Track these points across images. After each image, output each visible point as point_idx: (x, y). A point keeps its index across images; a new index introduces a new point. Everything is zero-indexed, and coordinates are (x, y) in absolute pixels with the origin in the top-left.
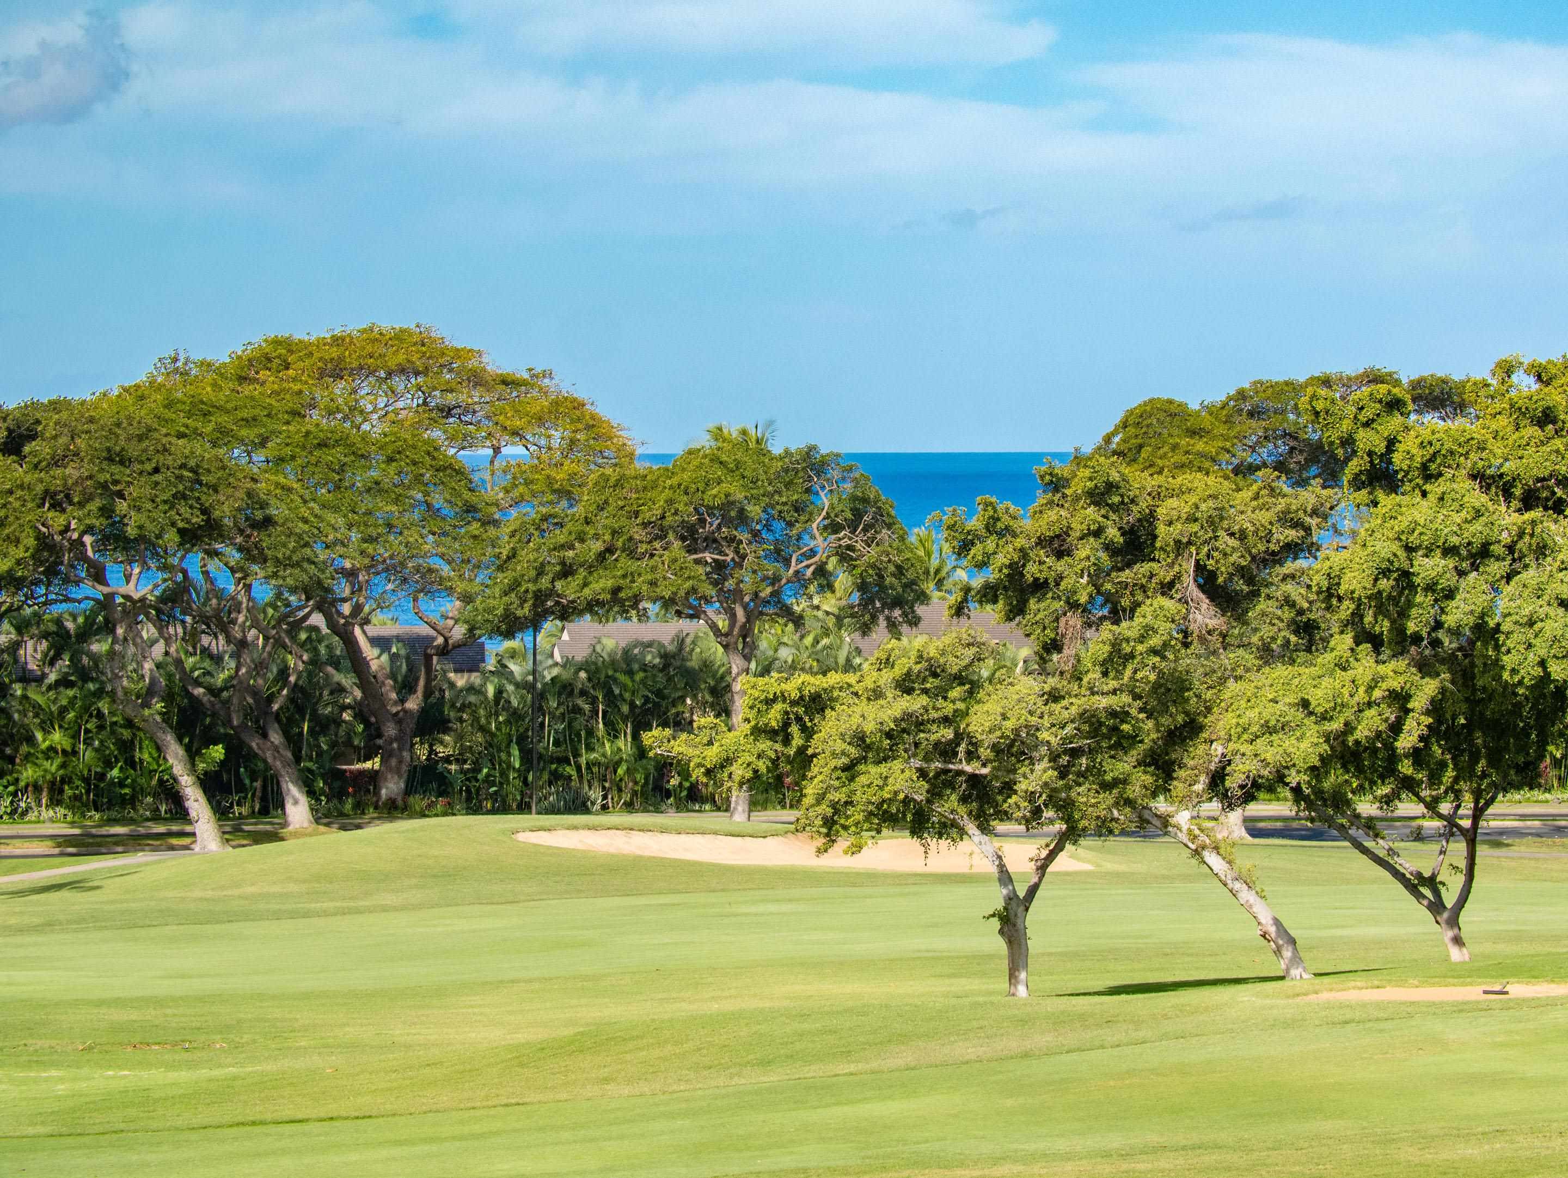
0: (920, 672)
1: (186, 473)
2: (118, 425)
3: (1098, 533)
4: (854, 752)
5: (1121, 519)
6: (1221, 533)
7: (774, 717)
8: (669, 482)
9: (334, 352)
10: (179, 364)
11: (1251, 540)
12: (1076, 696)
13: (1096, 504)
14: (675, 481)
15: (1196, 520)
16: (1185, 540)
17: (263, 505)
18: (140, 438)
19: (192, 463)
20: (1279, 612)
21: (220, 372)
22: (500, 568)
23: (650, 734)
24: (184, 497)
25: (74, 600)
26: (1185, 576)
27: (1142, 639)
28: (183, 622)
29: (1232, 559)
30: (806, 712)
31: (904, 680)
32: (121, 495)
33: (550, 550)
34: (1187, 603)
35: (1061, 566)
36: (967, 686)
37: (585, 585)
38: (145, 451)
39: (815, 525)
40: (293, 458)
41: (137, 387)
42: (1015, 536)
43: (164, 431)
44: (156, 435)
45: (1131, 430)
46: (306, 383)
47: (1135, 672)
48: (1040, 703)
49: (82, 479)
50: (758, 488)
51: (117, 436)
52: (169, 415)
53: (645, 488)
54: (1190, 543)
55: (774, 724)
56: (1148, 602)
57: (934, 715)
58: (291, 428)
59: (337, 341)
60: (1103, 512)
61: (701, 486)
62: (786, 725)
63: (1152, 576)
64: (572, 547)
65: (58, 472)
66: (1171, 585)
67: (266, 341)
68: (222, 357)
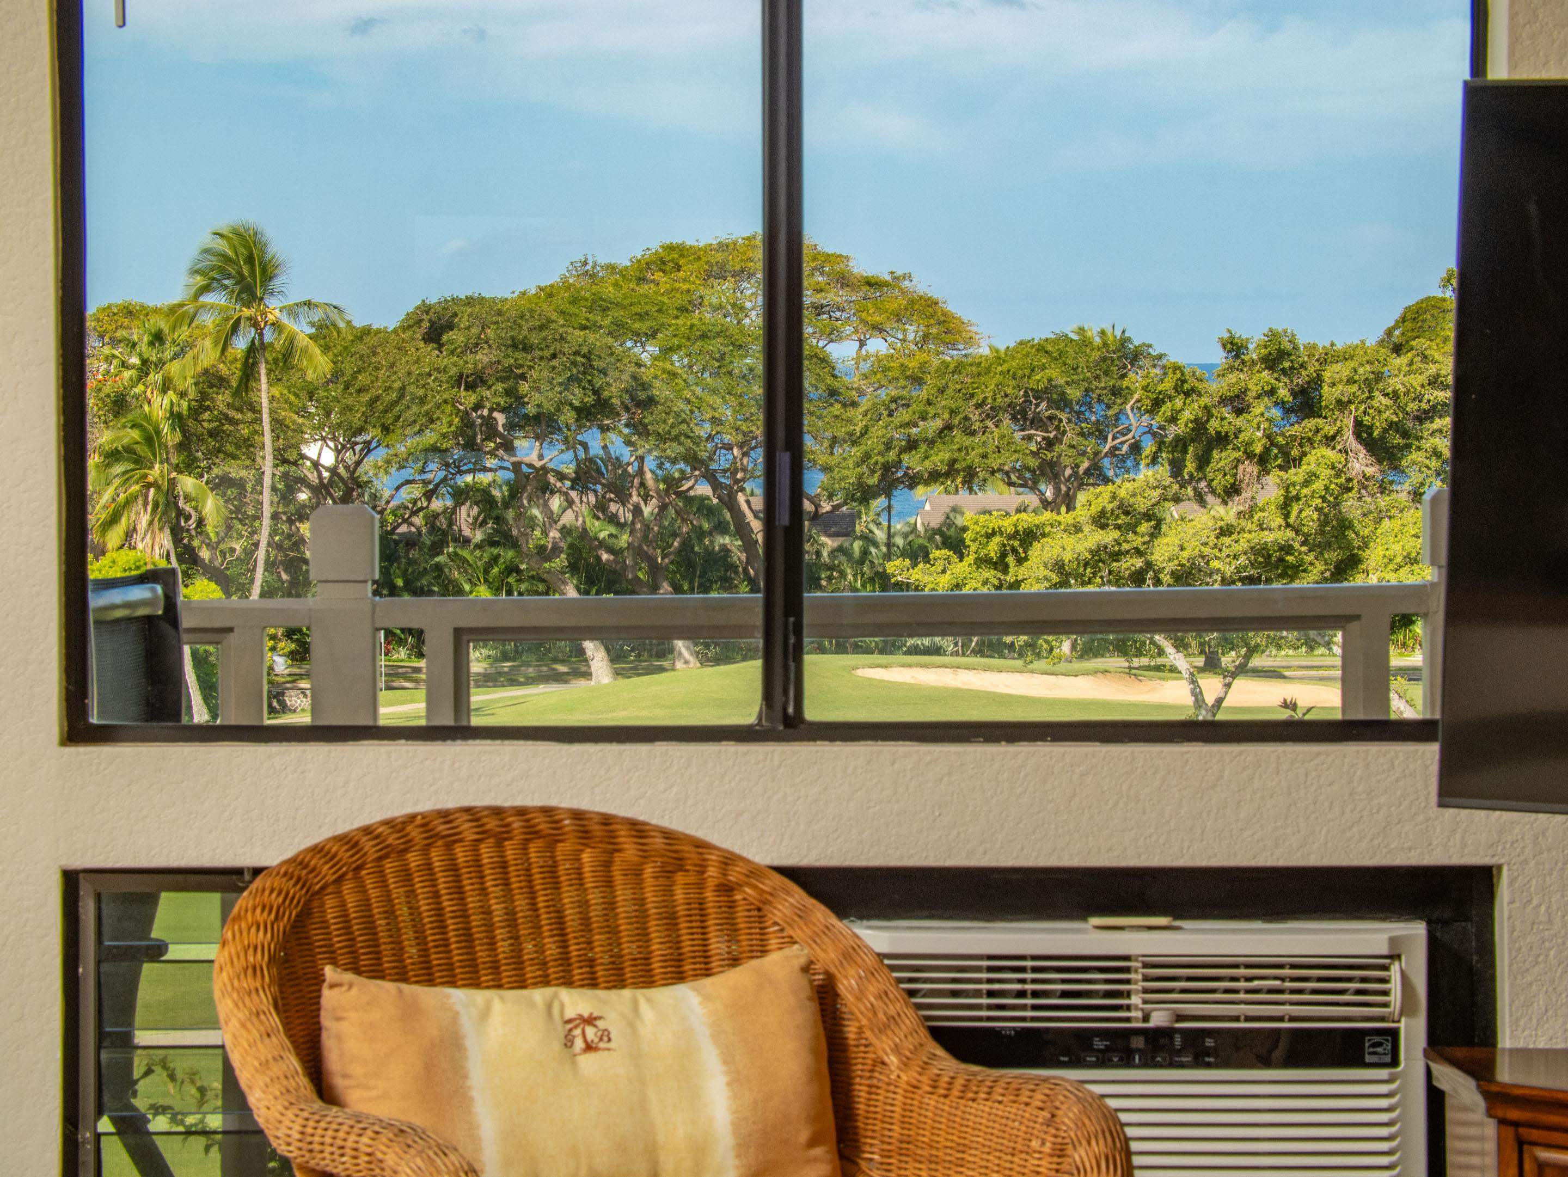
0: (1112, 510)
1: (579, 359)
2: (522, 317)
3: (1272, 392)
4: (1055, 578)
5: (1292, 381)
6: (1376, 393)
7: (993, 548)
8: (999, 368)
9: (719, 257)
10: (588, 267)
11: (1403, 399)
12: (1250, 532)
13: (1271, 368)
14: (1005, 367)
15: (1355, 382)
16: (1345, 399)
17: (645, 386)
18: (542, 328)
19: (585, 350)
20: (1427, 462)
21: (623, 273)
22: (854, 443)
23: (892, 563)
24: (580, 381)
25: (490, 470)
26: (1345, 429)
27: (1306, 483)
28: (595, 491)
29: (1384, 416)
30: (1021, 545)
31: (1100, 517)
32: (523, 377)
33: (896, 428)
34: (1346, 452)
35: (1239, 422)
36: (1153, 523)
37: (927, 457)
38: (545, 339)
39: (1128, 407)
40: (679, 347)
41: (552, 286)
42: (1200, 395)
43: (562, 322)
44: (553, 326)
45: (1409, 325)
46: (694, 283)
47: (1301, 511)
48: (1212, 537)
49: (492, 364)
50: (1077, 374)
51: (520, 326)
52: (573, 310)
53: (979, 374)
54: (1350, 402)
55: (992, 554)
56: (1314, 452)
57: (1125, 546)
58: (680, 322)
59: (723, 247)
60: (1276, 375)
61: (1027, 372)
62: (1003, 555)
63: (1318, 430)
64: (916, 425)
65: (470, 357)
66: (1333, 438)
67: (662, 247)
68: (623, 261)
